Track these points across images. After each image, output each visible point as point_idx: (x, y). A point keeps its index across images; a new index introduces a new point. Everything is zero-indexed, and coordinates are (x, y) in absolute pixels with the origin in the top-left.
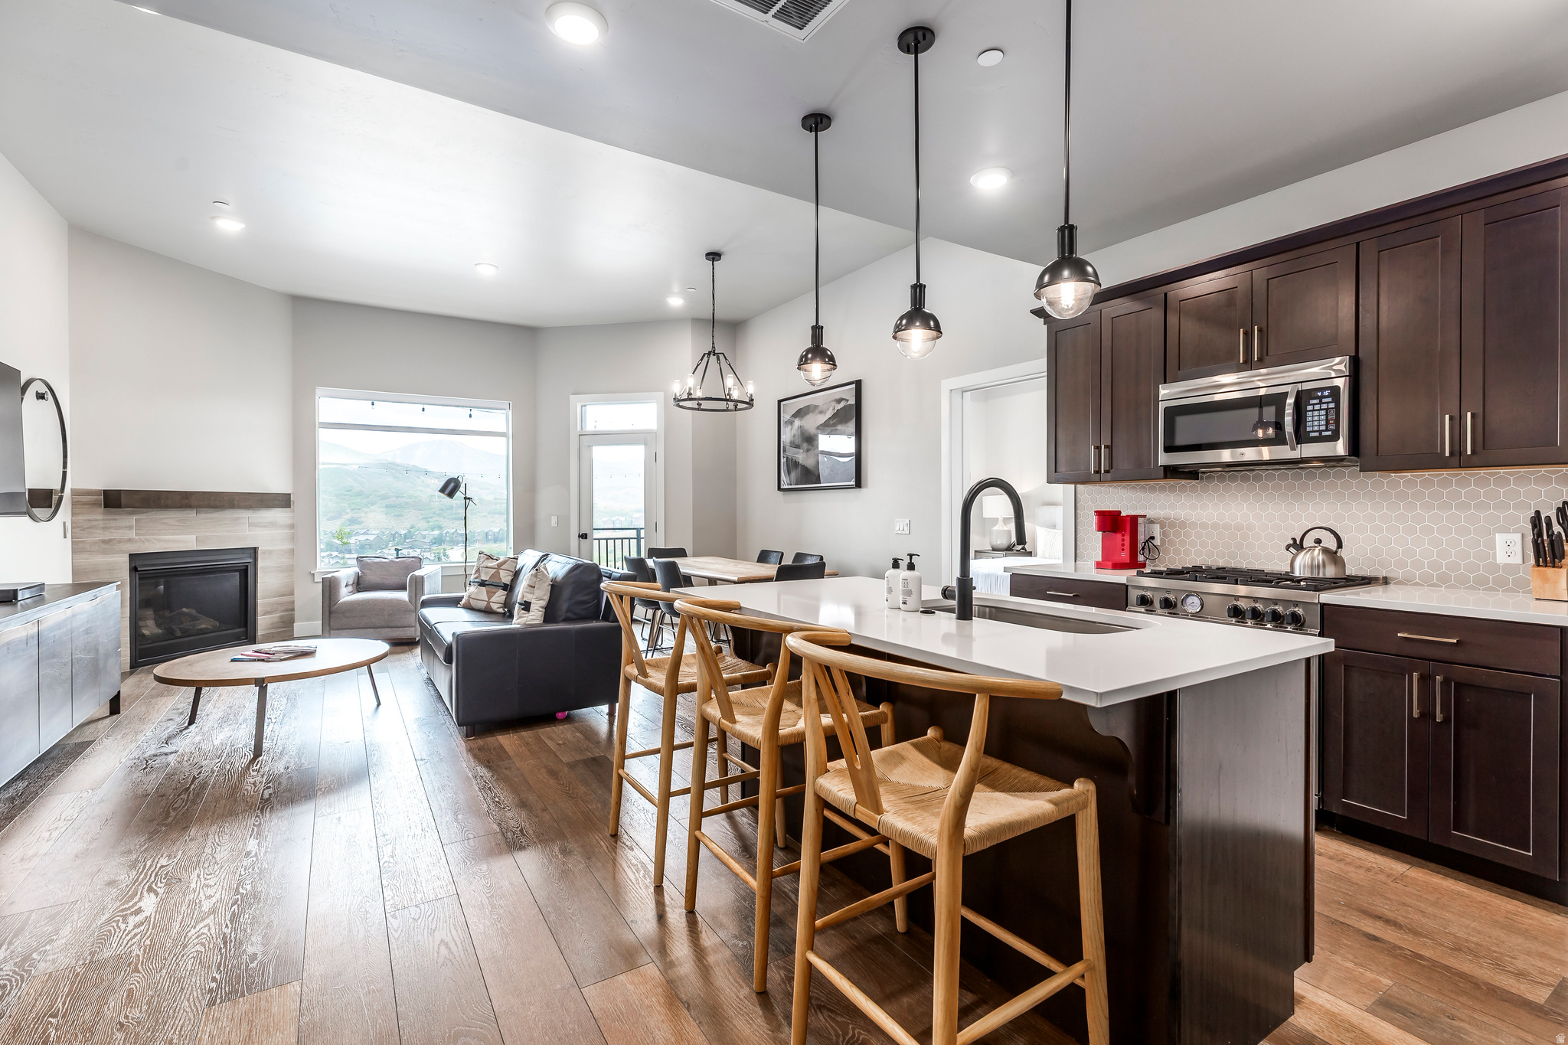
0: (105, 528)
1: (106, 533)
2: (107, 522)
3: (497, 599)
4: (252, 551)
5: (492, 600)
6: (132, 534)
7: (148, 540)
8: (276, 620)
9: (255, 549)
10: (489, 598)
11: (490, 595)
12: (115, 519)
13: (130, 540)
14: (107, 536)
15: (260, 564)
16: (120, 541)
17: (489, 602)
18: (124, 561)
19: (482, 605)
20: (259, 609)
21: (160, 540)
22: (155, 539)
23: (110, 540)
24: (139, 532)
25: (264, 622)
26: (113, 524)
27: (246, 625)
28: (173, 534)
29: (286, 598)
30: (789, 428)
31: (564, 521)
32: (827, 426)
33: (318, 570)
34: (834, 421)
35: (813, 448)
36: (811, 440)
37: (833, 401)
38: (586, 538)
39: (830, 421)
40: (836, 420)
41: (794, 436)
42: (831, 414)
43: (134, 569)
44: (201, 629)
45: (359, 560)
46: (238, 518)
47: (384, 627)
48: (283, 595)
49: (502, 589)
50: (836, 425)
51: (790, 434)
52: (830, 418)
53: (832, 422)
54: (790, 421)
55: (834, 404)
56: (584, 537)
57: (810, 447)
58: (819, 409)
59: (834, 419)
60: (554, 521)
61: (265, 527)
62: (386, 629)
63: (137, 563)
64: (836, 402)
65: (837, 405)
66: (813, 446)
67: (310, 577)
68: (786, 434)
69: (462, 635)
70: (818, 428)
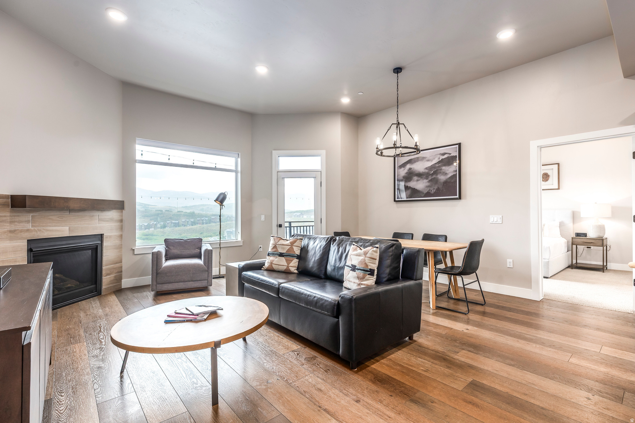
0: (11, 222)
1: (12, 225)
2: (13, 217)
3: (294, 264)
4: (100, 237)
5: (291, 265)
6: (29, 226)
7: (40, 230)
8: (112, 278)
9: (102, 235)
10: (288, 264)
11: (288, 262)
12: (18, 216)
13: (28, 230)
14: (13, 227)
15: (105, 244)
16: (21, 231)
17: (288, 267)
18: (24, 245)
19: (284, 268)
20: (104, 272)
21: (47, 230)
22: (44, 229)
23: (15, 231)
24: (34, 224)
25: (106, 280)
26: (17, 219)
27: (96, 283)
28: (55, 226)
29: (118, 265)
30: (403, 169)
31: (269, 218)
32: (433, 167)
33: (136, 247)
34: (439, 165)
35: (422, 179)
36: (420, 175)
37: (438, 154)
38: (281, 227)
39: (436, 165)
40: (441, 164)
41: (407, 173)
42: (437, 161)
43: (30, 250)
44: (69, 288)
45: (166, 241)
46: (93, 216)
47: (189, 281)
48: (116, 263)
49: (296, 258)
50: (441, 167)
51: (403, 172)
52: (436, 163)
53: (437, 165)
54: (403, 165)
55: (439, 156)
56: (280, 226)
57: (419, 179)
58: (427, 159)
59: (439, 164)
60: (263, 218)
61: (108, 221)
62: (191, 282)
63: (32, 246)
64: (440, 155)
65: (442, 156)
66: (422, 178)
67: (132, 252)
68: (400, 172)
69: (354, 297)
70: (426, 168)
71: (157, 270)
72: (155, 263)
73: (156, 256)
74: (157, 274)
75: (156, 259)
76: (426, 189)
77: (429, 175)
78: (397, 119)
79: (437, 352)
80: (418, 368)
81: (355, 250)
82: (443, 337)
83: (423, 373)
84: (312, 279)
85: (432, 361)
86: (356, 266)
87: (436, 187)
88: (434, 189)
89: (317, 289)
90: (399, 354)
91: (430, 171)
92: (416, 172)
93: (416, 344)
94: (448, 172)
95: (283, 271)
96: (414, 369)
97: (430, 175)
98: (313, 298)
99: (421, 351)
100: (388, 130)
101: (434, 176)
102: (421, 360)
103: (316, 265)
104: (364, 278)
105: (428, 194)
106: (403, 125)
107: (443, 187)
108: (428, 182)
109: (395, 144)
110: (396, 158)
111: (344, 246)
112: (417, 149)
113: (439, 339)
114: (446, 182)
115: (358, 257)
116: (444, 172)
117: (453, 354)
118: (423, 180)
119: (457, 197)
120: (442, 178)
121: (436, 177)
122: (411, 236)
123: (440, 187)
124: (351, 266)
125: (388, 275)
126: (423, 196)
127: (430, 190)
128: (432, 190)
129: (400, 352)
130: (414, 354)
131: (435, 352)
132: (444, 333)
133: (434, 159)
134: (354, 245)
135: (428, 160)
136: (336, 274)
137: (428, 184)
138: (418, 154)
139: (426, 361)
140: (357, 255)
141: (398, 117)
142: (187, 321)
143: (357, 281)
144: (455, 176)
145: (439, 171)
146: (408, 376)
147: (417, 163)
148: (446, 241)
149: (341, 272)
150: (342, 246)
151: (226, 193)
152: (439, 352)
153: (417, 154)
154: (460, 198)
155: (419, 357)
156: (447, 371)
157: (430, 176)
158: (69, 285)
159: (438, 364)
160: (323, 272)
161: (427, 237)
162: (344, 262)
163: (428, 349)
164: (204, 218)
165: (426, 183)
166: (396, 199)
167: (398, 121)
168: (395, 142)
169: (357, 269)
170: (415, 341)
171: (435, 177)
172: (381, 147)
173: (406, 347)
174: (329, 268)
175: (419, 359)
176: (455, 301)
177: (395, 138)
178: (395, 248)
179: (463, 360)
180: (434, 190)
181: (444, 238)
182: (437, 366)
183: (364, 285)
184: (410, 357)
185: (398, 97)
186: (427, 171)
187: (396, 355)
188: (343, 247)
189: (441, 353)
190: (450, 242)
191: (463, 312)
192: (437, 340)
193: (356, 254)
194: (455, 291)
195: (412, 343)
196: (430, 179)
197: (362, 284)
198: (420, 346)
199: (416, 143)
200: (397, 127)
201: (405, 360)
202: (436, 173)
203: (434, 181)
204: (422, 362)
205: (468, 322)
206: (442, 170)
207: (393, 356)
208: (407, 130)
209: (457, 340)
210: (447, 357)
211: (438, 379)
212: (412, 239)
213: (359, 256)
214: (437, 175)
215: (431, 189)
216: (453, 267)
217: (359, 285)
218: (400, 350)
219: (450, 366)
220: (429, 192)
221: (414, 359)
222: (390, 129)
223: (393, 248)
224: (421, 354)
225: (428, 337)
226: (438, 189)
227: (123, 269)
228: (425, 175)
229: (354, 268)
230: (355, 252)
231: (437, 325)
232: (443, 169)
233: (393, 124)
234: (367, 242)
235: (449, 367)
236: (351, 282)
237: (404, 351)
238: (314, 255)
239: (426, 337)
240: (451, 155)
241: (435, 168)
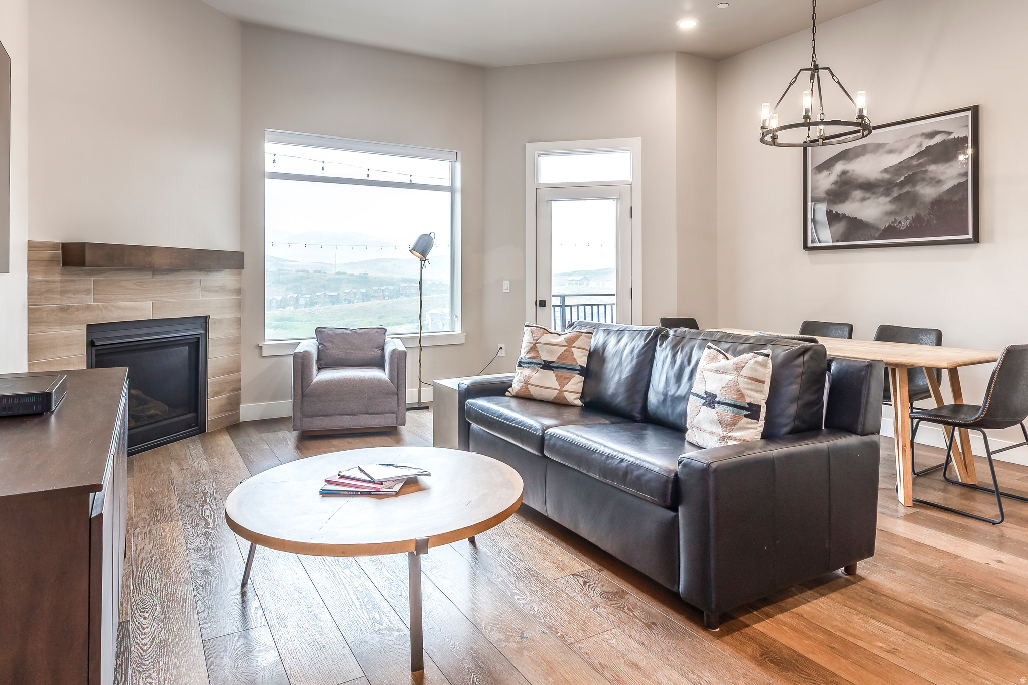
0: (63, 292)
1: (64, 298)
2: (65, 284)
3: (574, 387)
4: (203, 321)
5: (567, 388)
6: (90, 300)
7: (106, 308)
8: (224, 402)
9: (206, 318)
10: (562, 386)
11: (562, 381)
12: (73, 281)
13: (88, 308)
14: (66, 302)
15: (211, 335)
16: (78, 309)
17: (561, 391)
18: (80, 334)
19: (551, 395)
20: (210, 389)
21: (118, 308)
22: (113, 306)
23: (68, 308)
24: (97, 297)
25: (214, 405)
26: (72, 286)
27: (196, 410)
28: (130, 300)
29: (233, 376)
30: (825, 173)
31: (519, 286)
32: (903, 168)
33: (266, 343)
34: (920, 161)
35: (874, 196)
36: (869, 187)
37: (917, 136)
38: (545, 306)
39: (910, 161)
40: (925, 158)
41: (836, 183)
42: (914, 152)
43: (91, 344)
44: (151, 416)
45: (319, 331)
46: (192, 281)
47: (362, 414)
48: (231, 372)
49: (578, 374)
50: (925, 165)
51: (825, 181)
52: (911, 158)
53: (914, 162)
54: (827, 165)
55: (919, 139)
56: (543, 304)
57: (868, 195)
58: (888, 147)
59: (920, 158)
60: (506, 286)
61: (216, 291)
62: (365, 416)
63: (95, 336)
64: (924, 137)
65: (927, 140)
66: (874, 193)
67: (257, 351)
68: (818, 181)
69: (714, 466)
70: (886, 170)
71: (302, 389)
72: (299, 374)
73: (300, 361)
74: (303, 396)
75: (300, 367)
76: (886, 218)
77: (894, 187)
78: (813, 57)
79: (920, 609)
80: (870, 643)
81: (714, 359)
82: (933, 575)
83: (884, 655)
84: (614, 419)
85: (908, 629)
86: (715, 396)
87: (911, 214)
88: (906, 219)
89: (626, 443)
90: (821, 604)
91: (897, 177)
92: (861, 180)
93: (863, 587)
94: (942, 177)
95: (551, 400)
96: (860, 643)
97: (897, 185)
98: (619, 463)
99: (878, 604)
100: (790, 85)
101: (906, 189)
102: (877, 624)
103: (622, 390)
104: (735, 424)
105: (891, 231)
106: (827, 71)
107: (929, 214)
108: (890, 201)
109: (807, 117)
110: (809, 149)
111: (687, 349)
112: (863, 126)
113: (924, 578)
114: (938, 203)
115: (719, 376)
116: (932, 179)
117: (963, 617)
118: (878, 198)
119: (970, 236)
120: (928, 192)
121: (912, 190)
122: (847, 329)
123: (922, 214)
124: (705, 396)
125: (794, 420)
126: (877, 236)
127: (896, 220)
128: (900, 222)
129: (823, 599)
130: (860, 609)
131: (914, 608)
132: (937, 566)
133: (907, 146)
134: (710, 348)
135: (891, 151)
136: (667, 412)
137: (890, 207)
138: (867, 136)
139: (891, 629)
140: (718, 372)
141: (814, 53)
142: (363, 494)
143: (719, 430)
144: (962, 186)
145: (920, 176)
146: (846, 658)
147: (863, 159)
148: (939, 343)
149: (679, 409)
150: (681, 351)
151: (432, 235)
152: (926, 610)
153: (863, 137)
154: (976, 239)
155: (873, 617)
156: (946, 657)
157: (896, 189)
158: (152, 412)
159: (923, 639)
160: (640, 405)
161: (887, 334)
162: (688, 386)
163: (896, 600)
164: (386, 287)
165: (885, 204)
166: (810, 245)
167: (815, 62)
168: (807, 111)
169: (719, 403)
170: (862, 578)
171: (909, 190)
172: (773, 124)
173: (839, 589)
174: (653, 399)
175: (872, 621)
176: (965, 490)
177: (807, 101)
178: (811, 357)
179: (991, 637)
180: (908, 223)
181: (933, 337)
182: (918, 644)
183: (736, 439)
184: (848, 613)
185: (814, 7)
186: (887, 176)
187: (813, 606)
188: (684, 352)
189: (929, 612)
190: (949, 346)
191: (987, 517)
192: (919, 580)
193: (718, 368)
194: (966, 466)
195: (854, 583)
196: (896, 194)
197: (730, 438)
198: (874, 591)
199: (861, 111)
200: (812, 77)
201: (837, 620)
202: (911, 180)
203: (908, 200)
204: (880, 629)
205: (1001, 543)
206: (929, 173)
207: (805, 609)
208: (838, 82)
209: (973, 586)
210: (946, 624)
211: (923, 675)
212: (850, 337)
213: (723, 373)
214: (914, 184)
215: (899, 219)
216: (958, 408)
217: (724, 438)
218: (822, 595)
219: (955, 647)
220: (895, 228)
221: (860, 621)
222: (794, 82)
223: (807, 357)
224: (879, 611)
225: (895, 573)
226: (917, 219)
227: (243, 384)
228: (882, 186)
229: (710, 401)
230: (714, 365)
231: (918, 544)
232: (931, 171)
233: (801, 70)
234: (740, 342)
235: (951, 650)
236: (704, 431)
237: (833, 599)
238: (619, 369)
239: (890, 571)
240: (952, 136)
241: (908, 168)
